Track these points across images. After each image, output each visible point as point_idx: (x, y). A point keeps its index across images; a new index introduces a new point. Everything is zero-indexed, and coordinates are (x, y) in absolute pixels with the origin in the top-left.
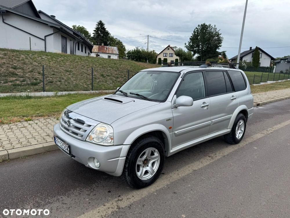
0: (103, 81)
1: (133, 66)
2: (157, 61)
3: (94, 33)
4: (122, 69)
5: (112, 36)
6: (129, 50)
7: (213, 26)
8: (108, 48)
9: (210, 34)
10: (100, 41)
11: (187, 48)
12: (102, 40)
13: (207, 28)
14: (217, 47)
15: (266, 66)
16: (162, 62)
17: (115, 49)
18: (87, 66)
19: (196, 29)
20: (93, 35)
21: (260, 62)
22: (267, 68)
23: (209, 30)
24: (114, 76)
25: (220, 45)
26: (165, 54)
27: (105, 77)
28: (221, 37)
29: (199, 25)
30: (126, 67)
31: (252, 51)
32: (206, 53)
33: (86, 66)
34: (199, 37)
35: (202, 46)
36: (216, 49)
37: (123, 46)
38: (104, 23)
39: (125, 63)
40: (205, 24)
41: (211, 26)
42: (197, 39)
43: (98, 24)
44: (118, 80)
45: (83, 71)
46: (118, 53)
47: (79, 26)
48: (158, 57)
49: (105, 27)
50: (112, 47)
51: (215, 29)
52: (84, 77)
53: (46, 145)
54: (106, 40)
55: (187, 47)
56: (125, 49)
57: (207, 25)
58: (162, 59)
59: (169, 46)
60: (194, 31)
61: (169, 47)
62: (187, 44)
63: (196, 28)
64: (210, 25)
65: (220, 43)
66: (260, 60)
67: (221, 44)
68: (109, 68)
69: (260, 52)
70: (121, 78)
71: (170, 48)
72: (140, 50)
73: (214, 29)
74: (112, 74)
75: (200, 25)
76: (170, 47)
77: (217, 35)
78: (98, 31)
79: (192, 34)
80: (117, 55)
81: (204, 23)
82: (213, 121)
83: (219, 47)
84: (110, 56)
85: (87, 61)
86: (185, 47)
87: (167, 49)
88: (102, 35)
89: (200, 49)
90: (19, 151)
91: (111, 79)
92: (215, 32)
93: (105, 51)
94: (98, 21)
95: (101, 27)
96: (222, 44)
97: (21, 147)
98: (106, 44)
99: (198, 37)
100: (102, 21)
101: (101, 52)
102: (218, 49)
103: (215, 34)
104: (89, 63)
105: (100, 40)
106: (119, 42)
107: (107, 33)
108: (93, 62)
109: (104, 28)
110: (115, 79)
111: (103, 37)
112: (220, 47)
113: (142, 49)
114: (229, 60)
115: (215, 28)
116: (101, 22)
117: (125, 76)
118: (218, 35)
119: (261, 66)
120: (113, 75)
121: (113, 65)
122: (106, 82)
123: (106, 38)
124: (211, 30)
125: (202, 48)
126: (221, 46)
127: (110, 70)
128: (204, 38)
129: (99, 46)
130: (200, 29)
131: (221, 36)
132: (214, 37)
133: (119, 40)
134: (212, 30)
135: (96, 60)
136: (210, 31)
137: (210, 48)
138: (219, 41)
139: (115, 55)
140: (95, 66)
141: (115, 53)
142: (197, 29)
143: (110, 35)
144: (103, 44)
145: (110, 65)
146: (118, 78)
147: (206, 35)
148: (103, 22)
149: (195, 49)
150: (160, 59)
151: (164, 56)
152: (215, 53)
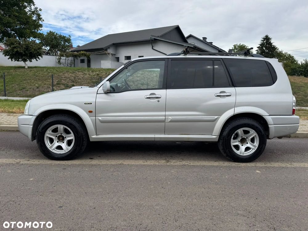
3: (257, 50)
5: (281, 50)
20: (257, 52)
43: (263, 40)
47: (240, 44)
49: (272, 42)
78: (262, 48)
82: (170, 117)
88: (267, 51)
94: (264, 36)
95: (266, 43)
106: (290, 57)
107: (274, 48)
109: (270, 42)
116: (267, 36)
133: (290, 55)
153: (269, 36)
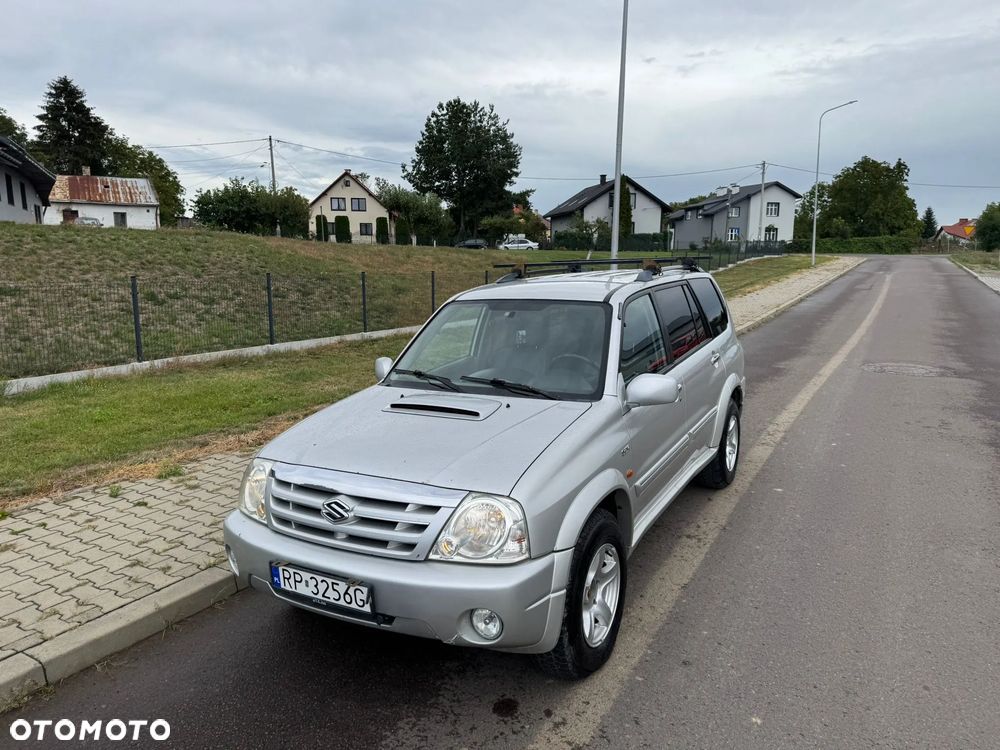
0: (160, 319)
1: (257, 253)
2: (313, 227)
3: (39, 128)
4: (219, 265)
5: (121, 137)
6: (204, 192)
7: (487, 110)
8: (112, 182)
9: (478, 134)
10: (70, 156)
11: (410, 181)
12: (77, 154)
13: (468, 115)
14: (506, 176)
15: (651, 232)
16: (330, 229)
17: (142, 187)
18: (80, 264)
19: (434, 119)
20: (38, 133)
21: (633, 220)
22: (655, 237)
23: (476, 123)
24: (195, 297)
25: (515, 170)
26: (335, 202)
27: (163, 302)
28: (515, 143)
29: (441, 106)
30: (230, 259)
31: (608, 186)
32: (474, 196)
33: (77, 267)
34: (446, 146)
35: (458, 173)
36: (504, 185)
37: (169, 174)
38: (80, 89)
39: (222, 243)
40: (459, 102)
41: (480, 107)
42: (441, 151)
43: (54, 92)
44: (218, 309)
45: (71, 288)
46: (156, 203)
48: (315, 212)
49: (87, 105)
50: (128, 180)
51: (493, 119)
52: (82, 308)
53: (164, 600)
54: (97, 155)
55: (409, 178)
56: (179, 186)
57: (468, 104)
58: (331, 219)
59: (347, 174)
60: (427, 125)
61: (347, 178)
62: (410, 169)
63: (434, 114)
64: (476, 105)
65: (514, 164)
66: (633, 212)
67: (517, 167)
68: (168, 269)
69: (632, 190)
70: (224, 303)
71: (352, 183)
72: (249, 190)
73: (490, 117)
74: (186, 290)
75: (444, 105)
76: (351, 177)
77: (501, 137)
78: (55, 119)
79: (423, 135)
80: (153, 212)
81: (456, 98)
82: (691, 431)
83: (510, 176)
84: (123, 215)
85: (71, 246)
86: (404, 178)
87: (342, 182)
88: (77, 134)
89: (453, 186)
90: (77, 645)
91: (190, 309)
92: (493, 128)
93: (100, 195)
94: (54, 79)
95: (66, 103)
96: (520, 168)
97: (71, 629)
98: (98, 170)
99: (445, 142)
100: (69, 79)
101: (84, 201)
102: (510, 182)
103: (495, 136)
104: (82, 253)
105: (71, 152)
106: (152, 160)
107: (99, 128)
108: (98, 247)
109: (81, 105)
110: (201, 306)
111: (79, 141)
112: (514, 178)
113: (256, 185)
114: (545, 217)
115: (492, 115)
116: (65, 82)
117: (238, 294)
118: (505, 138)
119: (637, 232)
120: (193, 292)
121: (180, 253)
122: (173, 322)
123: (95, 147)
124: (480, 121)
125: (461, 180)
126: (517, 174)
127: (175, 274)
128: (463, 148)
129: (69, 179)
130: (447, 117)
131: (514, 141)
132: (493, 144)
133: (151, 153)
134: (485, 123)
135: (107, 239)
136: (479, 124)
137: (485, 180)
138: (510, 157)
139: (145, 210)
140: (112, 264)
141: (143, 202)
142: (437, 116)
143: (111, 134)
144: (87, 171)
145: (169, 257)
146: (212, 301)
147: (469, 138)
148: (76, 83)
149: (437, 184)
150: (321, 220)
151: (335, 206)
152: (501, 198)
153: (74, 84)
